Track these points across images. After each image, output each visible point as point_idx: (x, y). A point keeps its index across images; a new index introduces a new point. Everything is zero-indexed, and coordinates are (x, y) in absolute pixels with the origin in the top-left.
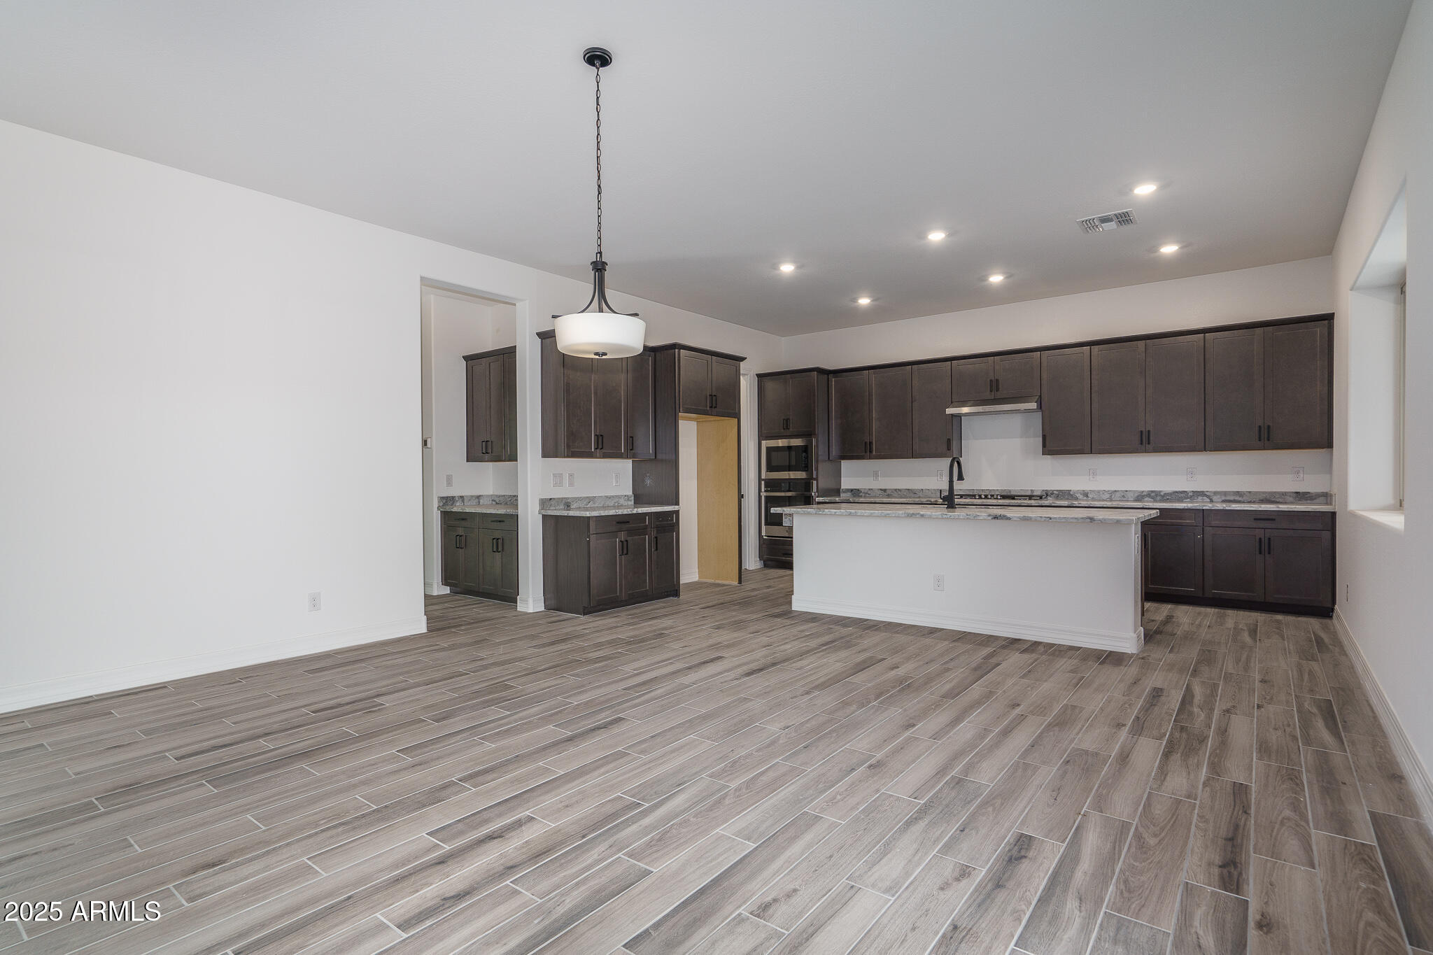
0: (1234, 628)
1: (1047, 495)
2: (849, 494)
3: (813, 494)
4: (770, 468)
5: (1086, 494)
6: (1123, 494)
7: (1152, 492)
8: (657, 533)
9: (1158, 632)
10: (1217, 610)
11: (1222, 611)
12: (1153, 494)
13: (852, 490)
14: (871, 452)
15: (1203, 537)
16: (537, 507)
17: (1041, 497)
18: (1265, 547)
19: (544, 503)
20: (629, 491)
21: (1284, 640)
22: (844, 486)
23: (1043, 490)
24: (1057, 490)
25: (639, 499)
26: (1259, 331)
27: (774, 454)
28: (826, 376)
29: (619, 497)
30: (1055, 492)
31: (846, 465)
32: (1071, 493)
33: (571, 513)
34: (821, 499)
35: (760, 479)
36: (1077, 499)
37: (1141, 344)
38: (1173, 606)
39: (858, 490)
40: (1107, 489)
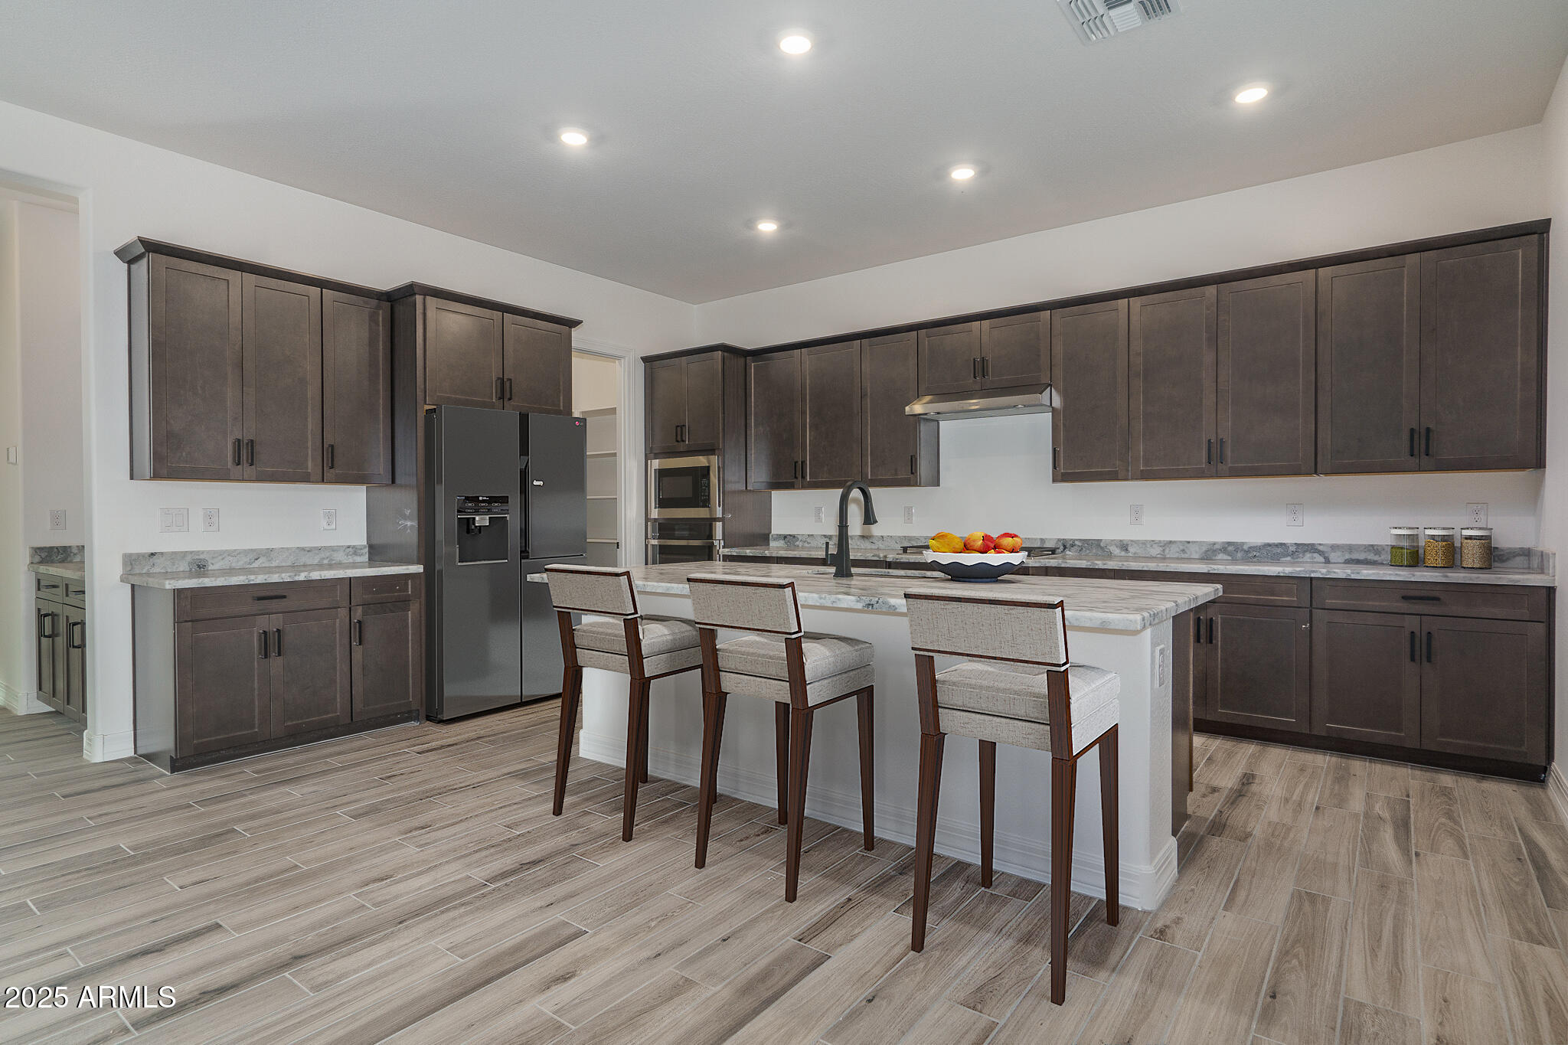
0: (1367, 815)
1: (1065, 547)
2: (782, 542)
3: (716, 543)
4: (662, 503)
5: (1124, 546)
6: (1182, 548)
7: (1229, 544)
8: (364, 613)
9: (1218, 827)
10: (1334, 759)
11: (1344, 762)
12: (1230, 548)
13: (785, 537)
14: (803, 477)
15: (1311, 626)
16: (118, 570)
17: (1053, 551)
18: (1422, 648)
19: (131, 561)
20: (361, 540)
21: (1466, 857)
22: (776, 530)
23: (1059, 540)
24: (1080, 540)
25: (376, 552)
26: (1412, 259)
27: (665, 480)
28: (743, 360)
29: (333, 549)
30: (1077, 543)
31: (778, 497)
32: (1102, 544)
33: (207, 582)
34: (727, 551)
35: (647, 519)
36: (1110, 556)
37: (1211, 290)
38: (1259, 748)
39: (794, 536)
40: (1157, 538)
